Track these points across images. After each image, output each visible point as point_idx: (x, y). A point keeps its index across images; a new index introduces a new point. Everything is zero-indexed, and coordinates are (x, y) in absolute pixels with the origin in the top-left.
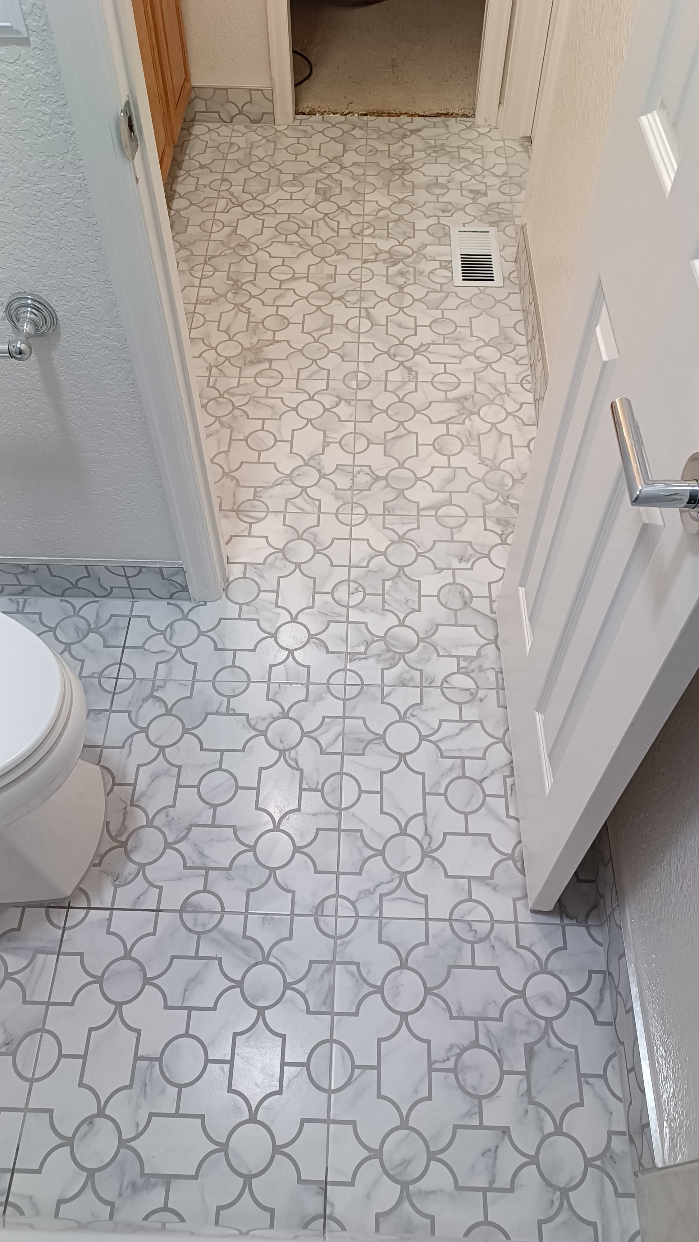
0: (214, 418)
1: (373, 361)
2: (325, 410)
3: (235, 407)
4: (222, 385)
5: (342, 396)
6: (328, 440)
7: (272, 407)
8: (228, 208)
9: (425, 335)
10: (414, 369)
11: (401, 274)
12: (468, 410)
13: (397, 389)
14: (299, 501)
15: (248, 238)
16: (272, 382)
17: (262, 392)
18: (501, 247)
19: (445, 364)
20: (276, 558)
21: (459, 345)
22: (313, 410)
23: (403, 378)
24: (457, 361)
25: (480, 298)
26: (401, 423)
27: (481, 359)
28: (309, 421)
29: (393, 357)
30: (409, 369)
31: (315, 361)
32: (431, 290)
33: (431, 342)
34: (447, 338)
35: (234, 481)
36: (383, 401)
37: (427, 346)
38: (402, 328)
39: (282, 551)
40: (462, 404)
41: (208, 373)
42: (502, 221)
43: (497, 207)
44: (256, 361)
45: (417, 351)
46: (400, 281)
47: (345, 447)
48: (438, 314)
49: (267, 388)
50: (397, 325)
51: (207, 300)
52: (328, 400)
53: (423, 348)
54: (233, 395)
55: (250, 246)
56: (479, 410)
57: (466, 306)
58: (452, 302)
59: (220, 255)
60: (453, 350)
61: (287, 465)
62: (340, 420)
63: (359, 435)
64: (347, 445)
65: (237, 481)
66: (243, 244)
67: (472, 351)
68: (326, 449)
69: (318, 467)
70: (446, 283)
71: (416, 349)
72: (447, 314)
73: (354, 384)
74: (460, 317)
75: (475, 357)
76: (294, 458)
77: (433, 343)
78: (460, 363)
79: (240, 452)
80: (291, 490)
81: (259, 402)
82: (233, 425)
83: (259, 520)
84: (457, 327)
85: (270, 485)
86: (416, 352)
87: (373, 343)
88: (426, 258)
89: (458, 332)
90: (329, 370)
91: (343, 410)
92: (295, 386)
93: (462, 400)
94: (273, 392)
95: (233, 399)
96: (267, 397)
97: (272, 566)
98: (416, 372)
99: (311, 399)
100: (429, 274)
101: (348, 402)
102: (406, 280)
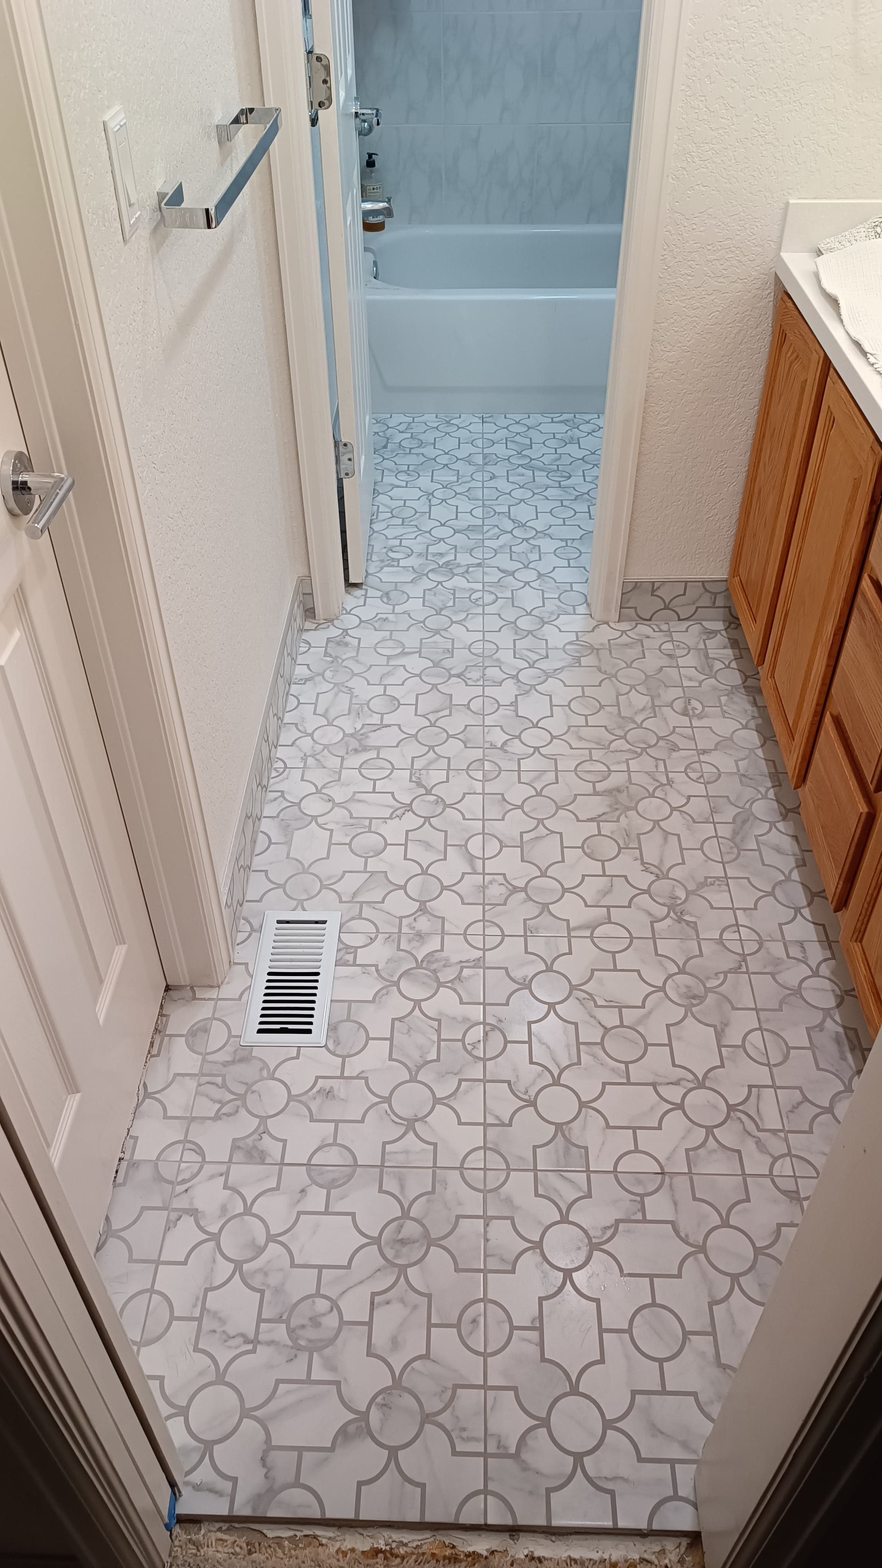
0: (643, 726)
1: (464, 794)
2: (519, 737)
3: (624, 737)
4: (647, 763)
5: (500, 752)
6: (512, 708)
7: (581, 739)
8: (753, 1099)
9: (394, 831)
10: (414, 784)
11: (420, 937)
12: (356, 739)
13: (436, 760)
14: (535, 657)
15: (690, 1020)
16: (587, 766)
17: (596, 755)
18: (245, 997)
19: (374, 792)
20: (549, 617)
21: (351, 817)
22: (532, 737)
23: (428, 773)
24: (358, 796)
25: (306, 891)
26: (433, 725)
27: (327, 798)
28: (536, 726)
29: (440, 800)
30: (419, 784)
31: (539, 794)
32: (377, 906)
33: (388, 821)
34: (365, 827)
35: (603, 671)
36: (453, 748)
37: (394, 816)
38: (424, 842)
39: (544, 623)
40: (361, 745)
41: (670, 777)
42: (225, 1064)
43: (223, 1104)
44: (614, 793)
45: (408, 809)
46: (423, 924)
47: (494, 701)
48: (374, 865)
49: (591, 760)
50: (432, 846)
51: (712, 884)
52: (516, 747)
53: (399, 812)
54: (629, 751)
55: (680, 996)
56: (343, 738)
57: (329, 878)
58: (348, 885)
59: (725, 973)
60: (360, 810)
61: (551, 685)
62: (501, 727)
63: (479, 712)
64: (492, 704)
65: (600, 670)
66: (694, 1002)
67: (336, 809)
68: (514, 700)
69: (520, 684)
70: (353, 919)
71: (408, 811)
72: (359, 864)
73: (487, 766)
74: (344, 860)
75: (333, 801)
76: (546, 691)
77: (385, 819)
78: (355, 793)
79: (606, 693)
80: (544, 665)
81: (597, 743)
82: (620, 720)
83: (570, 643)
84: (350, 844)
85: (566, 669)
86: (409, 807)
87: (464, 819)
88: (377, 970)
89: (349, 836)
90: (520, 782)
91: (499, 737)
92: (558, 762)
93: (360, 749)
94: (583, 755)
95: (629, 746)
96: (590, 749)
97: (552, 613)
98: (411, 781)
99: (537, 749)
100: (377, 937)
101: (493, 746)
102: (414, 924)
